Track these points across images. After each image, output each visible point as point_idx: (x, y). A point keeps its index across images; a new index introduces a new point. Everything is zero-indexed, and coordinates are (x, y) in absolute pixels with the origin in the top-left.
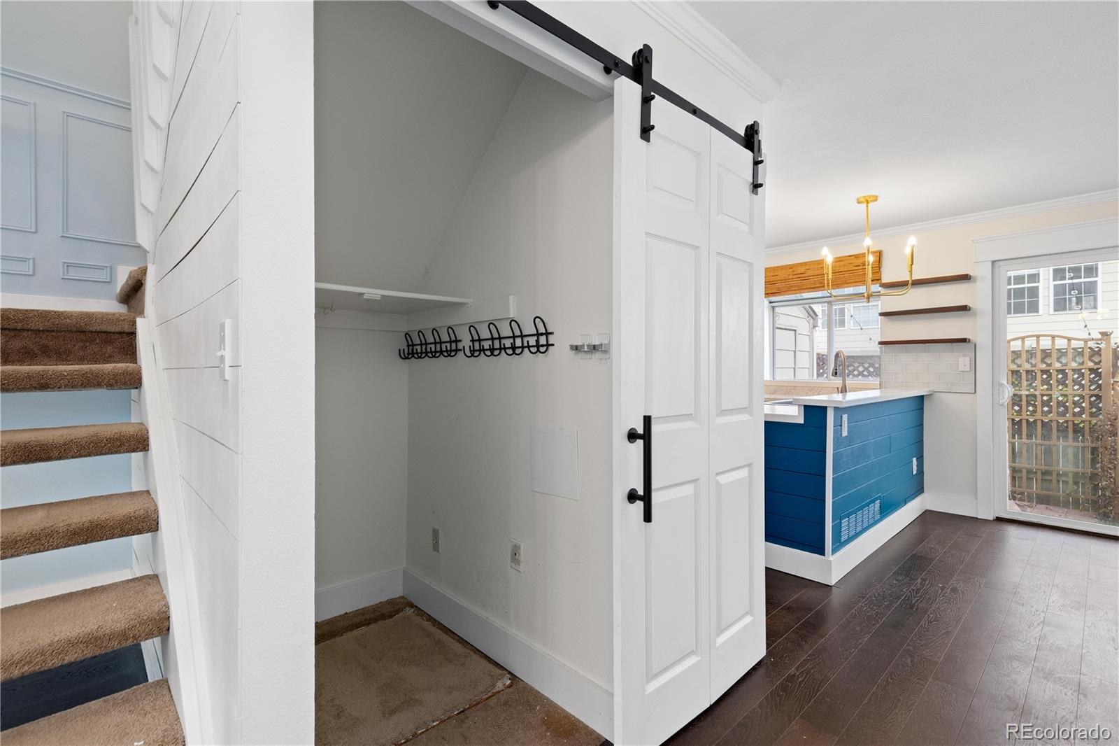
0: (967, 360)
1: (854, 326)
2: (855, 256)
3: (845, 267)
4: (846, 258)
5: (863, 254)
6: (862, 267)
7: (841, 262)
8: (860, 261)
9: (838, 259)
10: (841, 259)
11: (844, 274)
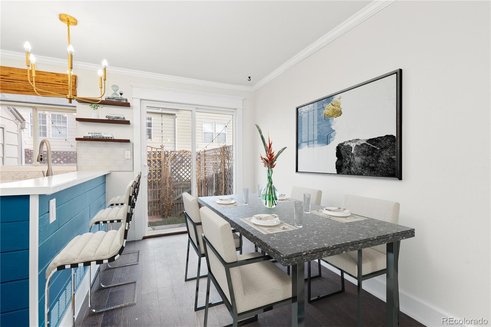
0: (129, 152)
1: (52, 137)
2: (56, 74)
3: (48, 80)
4: (48, 74)
5: (63, 74)
6: (61, 84)
7: (44, 76)
8: (60, 79)
9: (42, 73)
10: (44, 73)
11: (47, 85)
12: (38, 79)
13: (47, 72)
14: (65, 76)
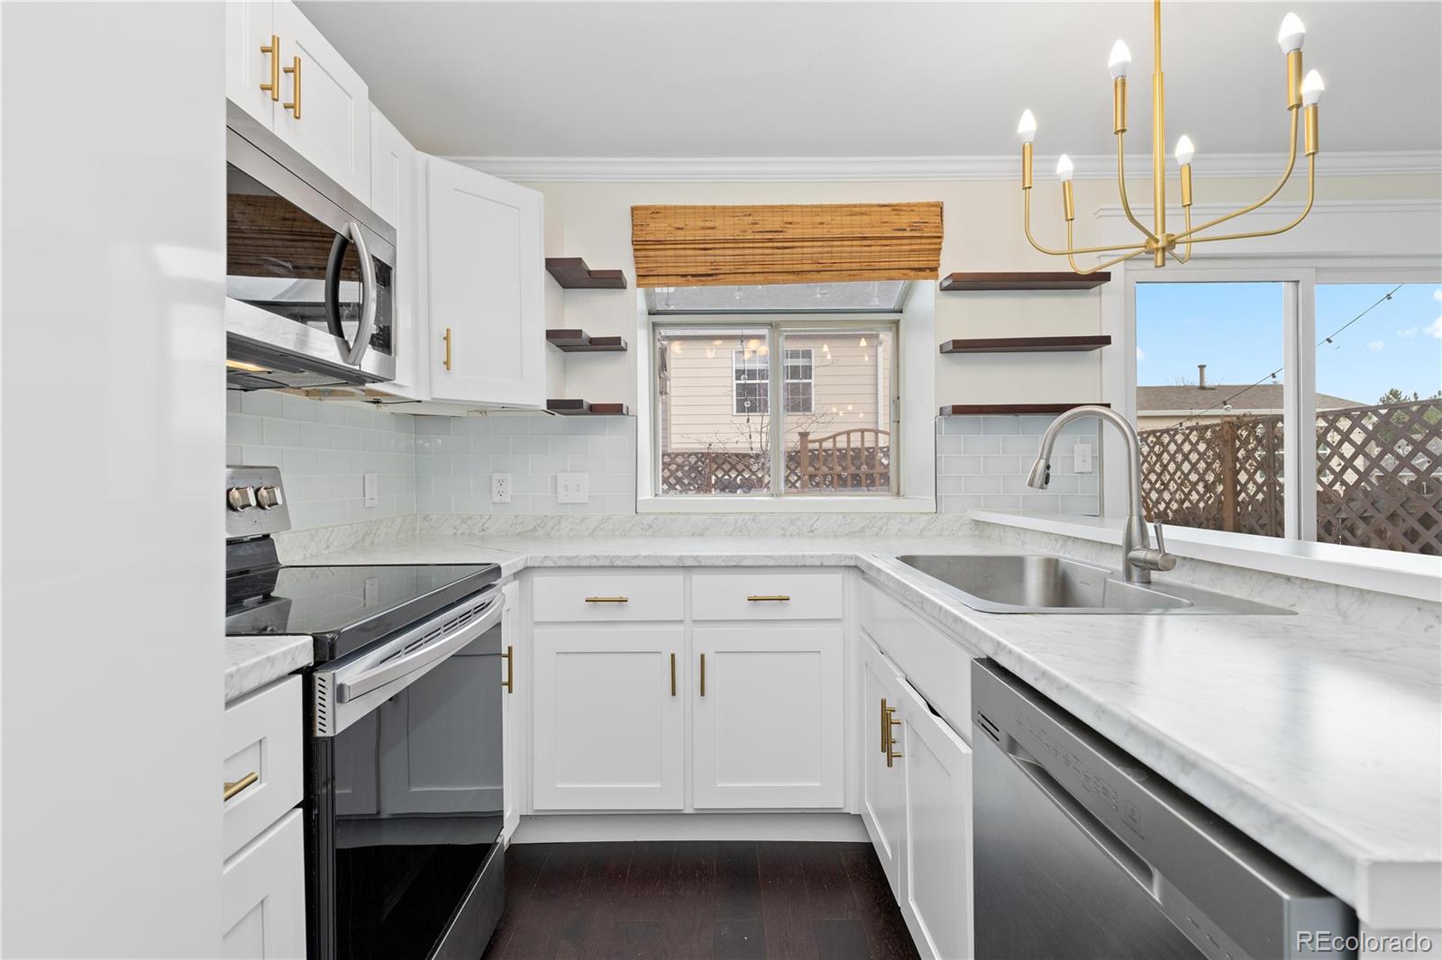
0: (1088, 449)
2: (891, 208)
3: (873, 229)
4: (872, 209)
5: (909, 205)
6: (910, 235)
7: (864, 217)
8: (904, 220)
9: (857, 210)
10: (863, 210)
11: (870, 246)
12: (850, 230)
13: (870, 206)
14: (916, 209)
